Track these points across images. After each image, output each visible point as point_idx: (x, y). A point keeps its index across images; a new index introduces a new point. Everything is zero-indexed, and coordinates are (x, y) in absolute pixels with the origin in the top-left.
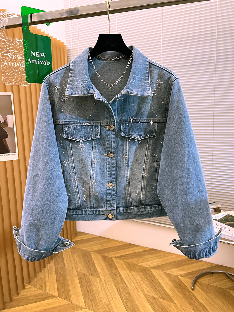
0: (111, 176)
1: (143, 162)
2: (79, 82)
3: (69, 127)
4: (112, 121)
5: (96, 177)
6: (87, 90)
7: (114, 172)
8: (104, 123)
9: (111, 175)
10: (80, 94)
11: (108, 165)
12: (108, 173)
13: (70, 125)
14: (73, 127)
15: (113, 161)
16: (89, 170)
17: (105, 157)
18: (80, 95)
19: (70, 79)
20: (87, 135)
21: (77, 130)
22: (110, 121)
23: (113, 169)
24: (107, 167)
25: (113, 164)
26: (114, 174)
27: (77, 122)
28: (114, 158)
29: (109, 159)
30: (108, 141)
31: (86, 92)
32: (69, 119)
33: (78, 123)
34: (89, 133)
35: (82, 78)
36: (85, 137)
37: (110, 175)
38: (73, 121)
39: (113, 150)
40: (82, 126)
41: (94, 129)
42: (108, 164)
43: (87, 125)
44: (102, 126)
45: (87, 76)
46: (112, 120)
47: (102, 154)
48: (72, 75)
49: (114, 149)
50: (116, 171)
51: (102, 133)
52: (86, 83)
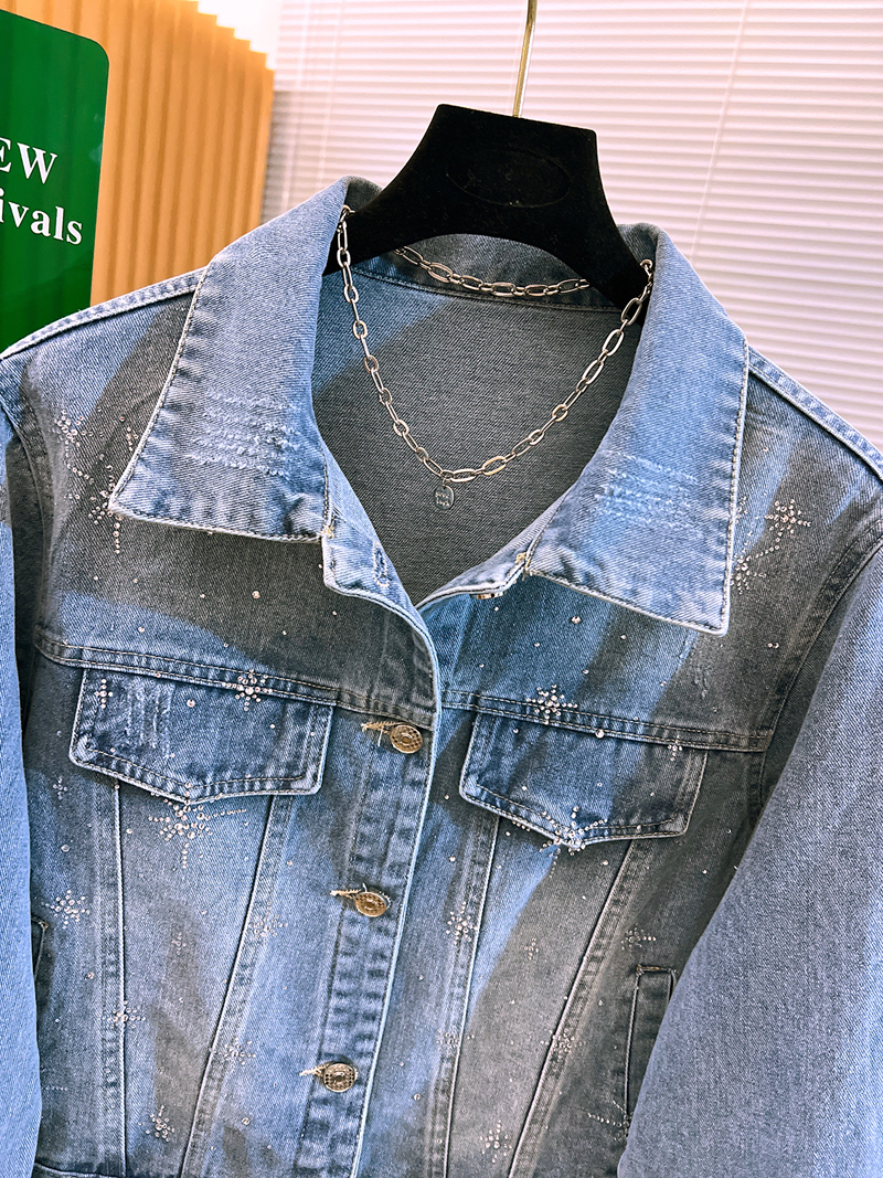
0: (349, 1025)
1: (571, 970)
2: (231, 426)
3: (120, 690)
4: (418, 706)
5: (254, 1024)
6: (279, 499)
7: (373, 1006)
8: (363, 703)
9: (352, 1018)
10: (221, 520)
11: (341, 960)
12: (334, 1002)
13: (132, 675)
14: (147, 691)
15: (377, 942)
16: (213, 981)
17: (335, 910)
18: (221, 525)
19: (172, 391)
20: (236, 758)
21: (176, 717)
22: (400, 699)
23: (370, 985)
24: (334, 967)
25: (380, 955)
26: (372, 1017)
27: (181, 659)
28: (391, 926)
29: (353, 922)
30: (368, 820)
31: (268, 516)
32: (131, 638)
33: (188, 673)
34: (252, 749)
35: (256, 411)
36: (220, 769)
37: (344, 1017)
38: (159, 648)
39: (388, 881)
40: (214, 694)
41: (292, 731)
42: (346, 954)
43: (250, 691)
44: (347, 718)
45: (293, 397)
46: (415, 697)
47: (316, 887)
48: (195, 368)
49: (399, 876)
50: (387, 1000)
51: (340, 762)
52: (279, 449)
